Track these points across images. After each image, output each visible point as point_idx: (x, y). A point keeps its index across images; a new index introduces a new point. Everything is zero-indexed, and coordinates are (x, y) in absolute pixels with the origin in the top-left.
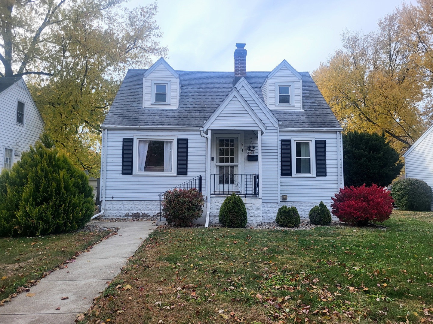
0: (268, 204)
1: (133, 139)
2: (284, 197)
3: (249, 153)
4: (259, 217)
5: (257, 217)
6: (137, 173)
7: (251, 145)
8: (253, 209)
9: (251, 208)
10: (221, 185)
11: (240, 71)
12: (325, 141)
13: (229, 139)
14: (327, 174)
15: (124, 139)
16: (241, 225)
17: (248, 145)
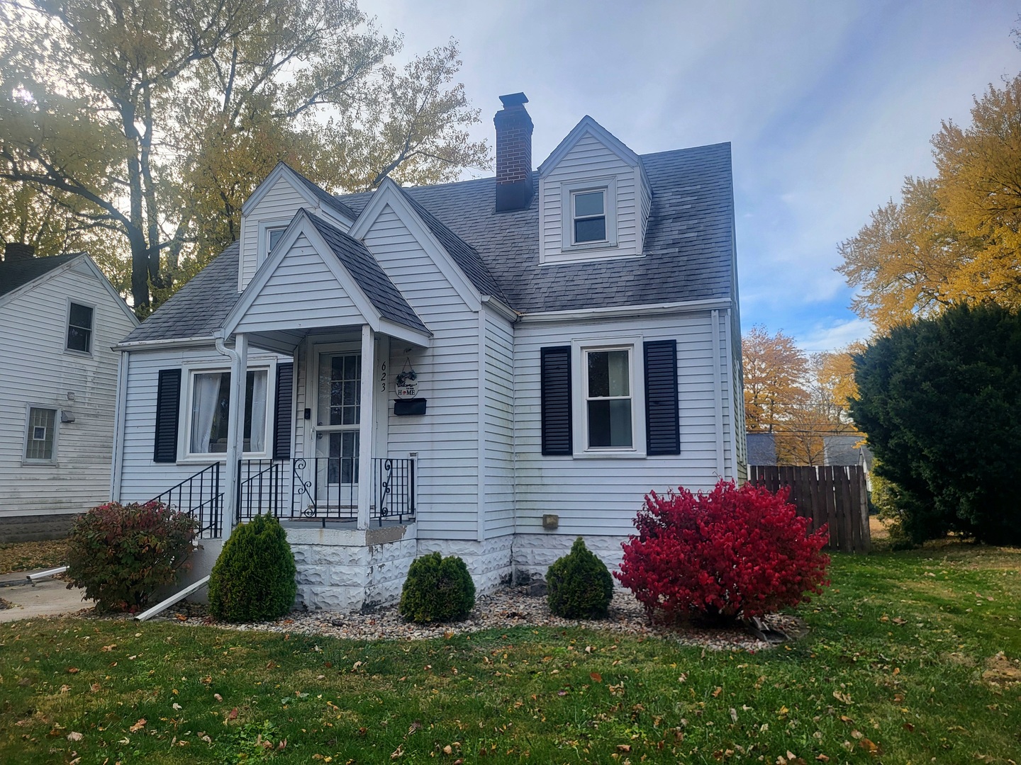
0: (450, 542)
1: (180, 370)
2: (549, 520)
3: (400, 392)
4: (356, 585)
5: (349, 585)
6: (188, 457)
7: (407, 370)
8: (340, 563)
9: (336, 559)
10: (334, 488)
11: (508, 167)
12: (673, 344)
13: (344, 356)
14: (683, 447)
15: (162, 373)
16: (247, 613)
17: (398, 371)
